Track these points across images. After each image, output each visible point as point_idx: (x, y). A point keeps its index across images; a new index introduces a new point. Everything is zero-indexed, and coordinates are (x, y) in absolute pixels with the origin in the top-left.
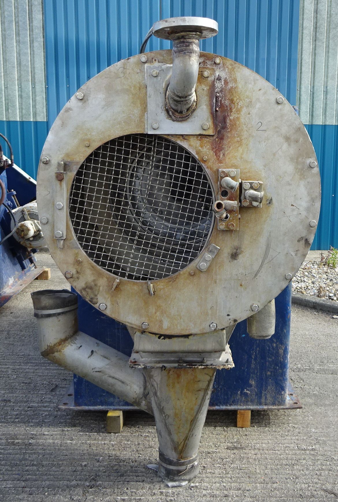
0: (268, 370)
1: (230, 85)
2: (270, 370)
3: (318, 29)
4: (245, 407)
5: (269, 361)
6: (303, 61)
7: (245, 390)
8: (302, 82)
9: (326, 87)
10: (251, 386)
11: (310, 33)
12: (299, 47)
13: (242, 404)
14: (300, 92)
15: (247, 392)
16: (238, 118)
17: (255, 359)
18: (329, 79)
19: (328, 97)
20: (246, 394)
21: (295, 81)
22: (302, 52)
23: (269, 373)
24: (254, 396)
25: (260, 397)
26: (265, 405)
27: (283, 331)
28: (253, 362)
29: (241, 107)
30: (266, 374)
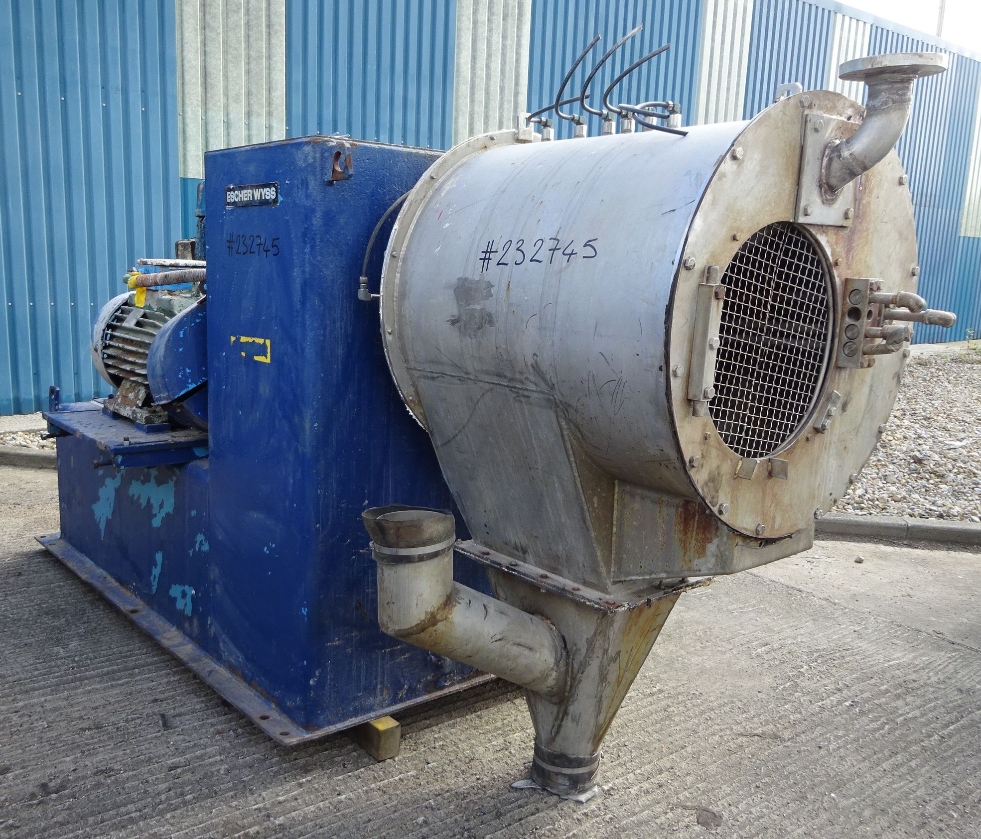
3: (208, 8)
6: (186, 62)
8: (187, 101)
9: (227, 115)
11: (196, 12)
12: (178, 36)
14: (184, 118)
18: (231, 100)
19: (232, 132)
21: (174, 97)
22: (182, 46)
29: (873, 188)
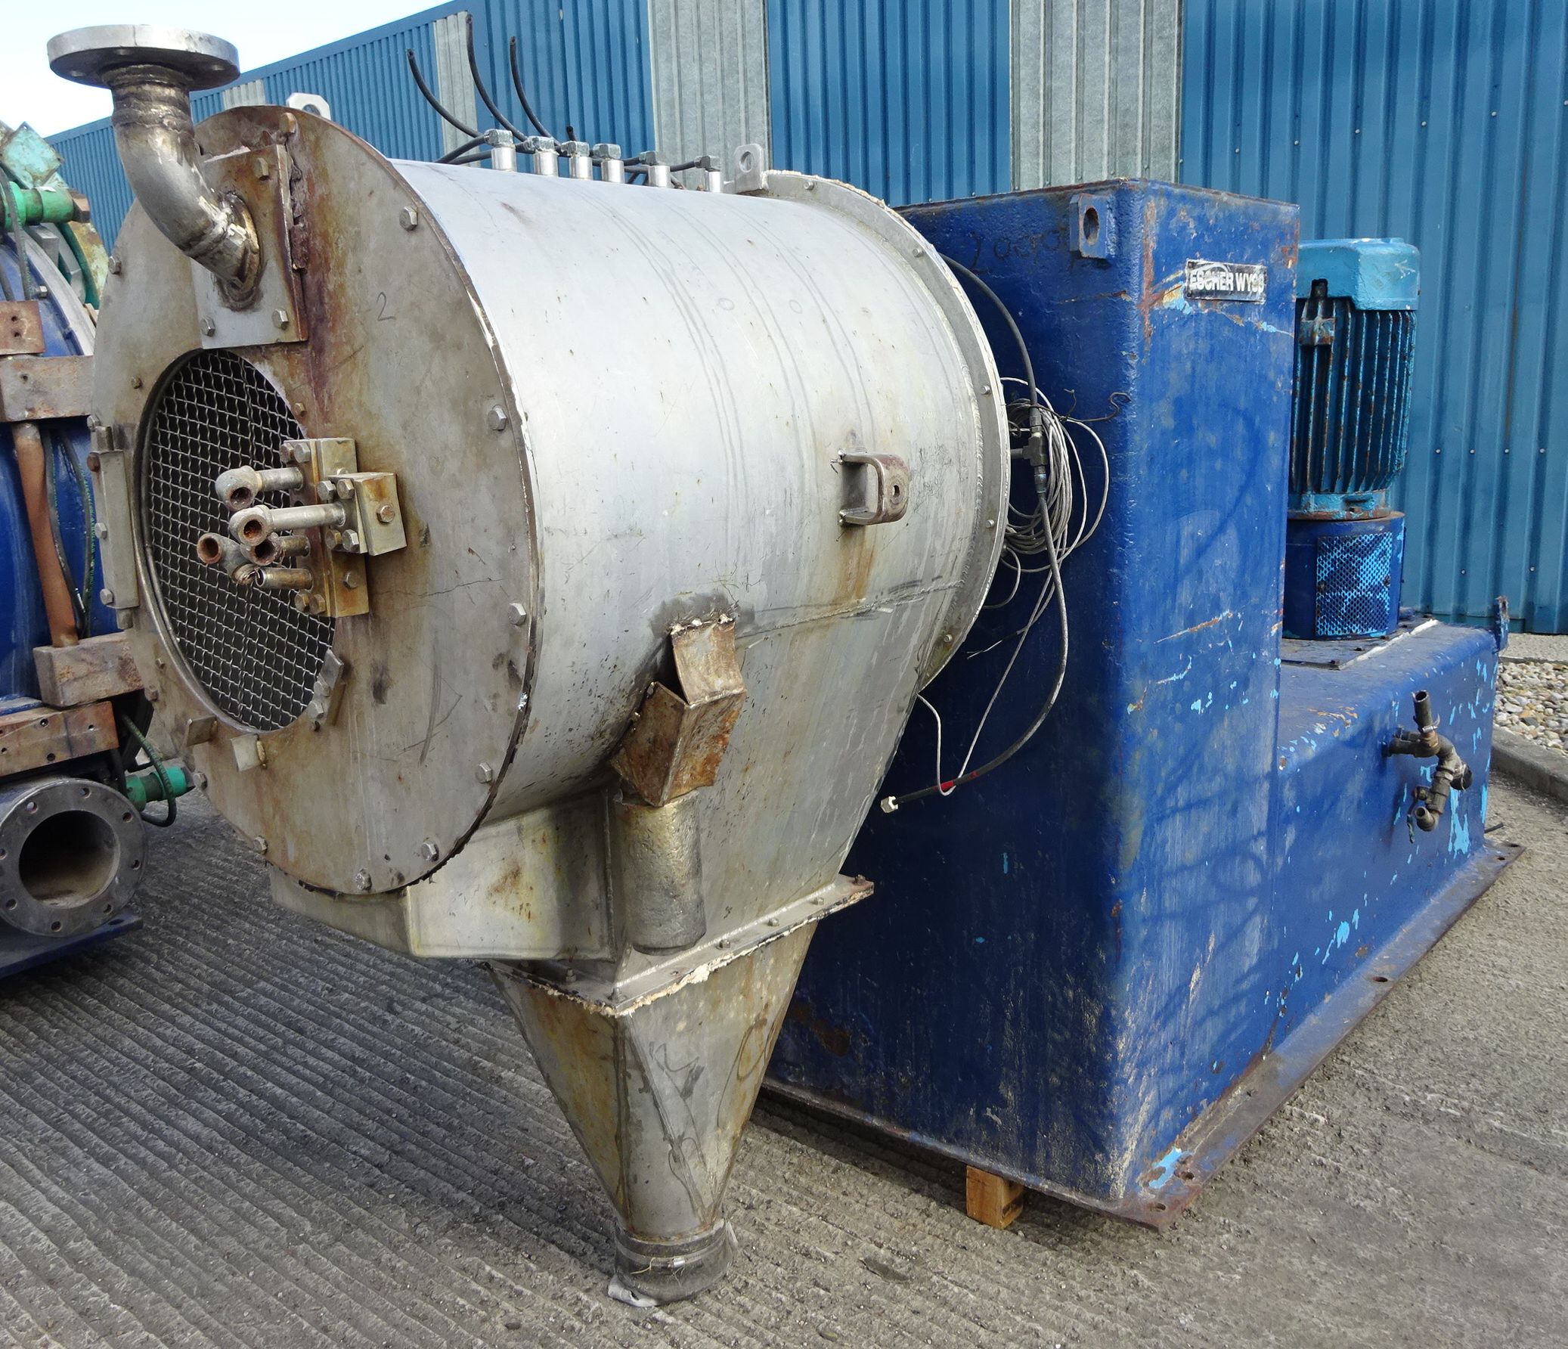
0: (1053, 1070)
1: (320, 191)
2: (1058, 1069)
4: (986, 1163)
5: (1054, 1042)
7: (989, 1110)
10: (1003, 1103)
13: (980, 1151)
15: (994, 1117)
16: (341, 286)
17: (1015, 1023)
20: (991, 1125)
23: (1055, 1080)
24: (1012, 1138)
25: (1031, 1148)
26: (1048, 1178)
27: (1096, 955)
28: (1009, 1030)
29: (345, 254)
30: (1046, 1081)
